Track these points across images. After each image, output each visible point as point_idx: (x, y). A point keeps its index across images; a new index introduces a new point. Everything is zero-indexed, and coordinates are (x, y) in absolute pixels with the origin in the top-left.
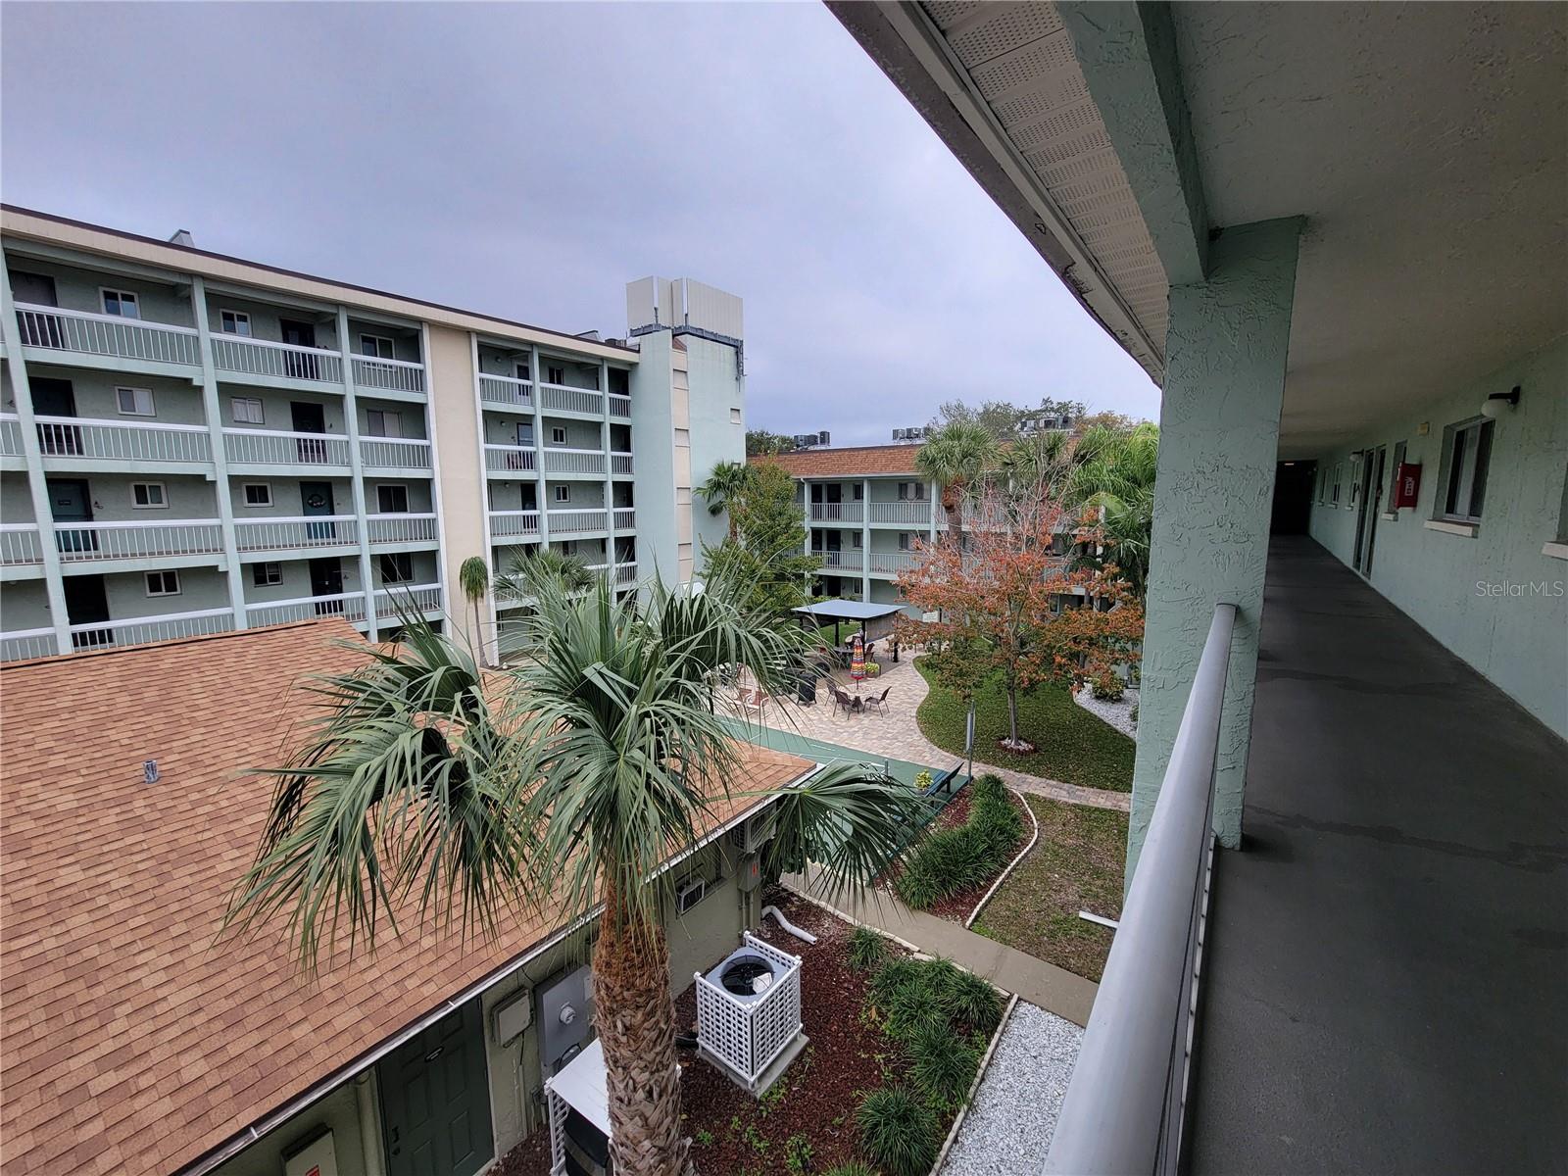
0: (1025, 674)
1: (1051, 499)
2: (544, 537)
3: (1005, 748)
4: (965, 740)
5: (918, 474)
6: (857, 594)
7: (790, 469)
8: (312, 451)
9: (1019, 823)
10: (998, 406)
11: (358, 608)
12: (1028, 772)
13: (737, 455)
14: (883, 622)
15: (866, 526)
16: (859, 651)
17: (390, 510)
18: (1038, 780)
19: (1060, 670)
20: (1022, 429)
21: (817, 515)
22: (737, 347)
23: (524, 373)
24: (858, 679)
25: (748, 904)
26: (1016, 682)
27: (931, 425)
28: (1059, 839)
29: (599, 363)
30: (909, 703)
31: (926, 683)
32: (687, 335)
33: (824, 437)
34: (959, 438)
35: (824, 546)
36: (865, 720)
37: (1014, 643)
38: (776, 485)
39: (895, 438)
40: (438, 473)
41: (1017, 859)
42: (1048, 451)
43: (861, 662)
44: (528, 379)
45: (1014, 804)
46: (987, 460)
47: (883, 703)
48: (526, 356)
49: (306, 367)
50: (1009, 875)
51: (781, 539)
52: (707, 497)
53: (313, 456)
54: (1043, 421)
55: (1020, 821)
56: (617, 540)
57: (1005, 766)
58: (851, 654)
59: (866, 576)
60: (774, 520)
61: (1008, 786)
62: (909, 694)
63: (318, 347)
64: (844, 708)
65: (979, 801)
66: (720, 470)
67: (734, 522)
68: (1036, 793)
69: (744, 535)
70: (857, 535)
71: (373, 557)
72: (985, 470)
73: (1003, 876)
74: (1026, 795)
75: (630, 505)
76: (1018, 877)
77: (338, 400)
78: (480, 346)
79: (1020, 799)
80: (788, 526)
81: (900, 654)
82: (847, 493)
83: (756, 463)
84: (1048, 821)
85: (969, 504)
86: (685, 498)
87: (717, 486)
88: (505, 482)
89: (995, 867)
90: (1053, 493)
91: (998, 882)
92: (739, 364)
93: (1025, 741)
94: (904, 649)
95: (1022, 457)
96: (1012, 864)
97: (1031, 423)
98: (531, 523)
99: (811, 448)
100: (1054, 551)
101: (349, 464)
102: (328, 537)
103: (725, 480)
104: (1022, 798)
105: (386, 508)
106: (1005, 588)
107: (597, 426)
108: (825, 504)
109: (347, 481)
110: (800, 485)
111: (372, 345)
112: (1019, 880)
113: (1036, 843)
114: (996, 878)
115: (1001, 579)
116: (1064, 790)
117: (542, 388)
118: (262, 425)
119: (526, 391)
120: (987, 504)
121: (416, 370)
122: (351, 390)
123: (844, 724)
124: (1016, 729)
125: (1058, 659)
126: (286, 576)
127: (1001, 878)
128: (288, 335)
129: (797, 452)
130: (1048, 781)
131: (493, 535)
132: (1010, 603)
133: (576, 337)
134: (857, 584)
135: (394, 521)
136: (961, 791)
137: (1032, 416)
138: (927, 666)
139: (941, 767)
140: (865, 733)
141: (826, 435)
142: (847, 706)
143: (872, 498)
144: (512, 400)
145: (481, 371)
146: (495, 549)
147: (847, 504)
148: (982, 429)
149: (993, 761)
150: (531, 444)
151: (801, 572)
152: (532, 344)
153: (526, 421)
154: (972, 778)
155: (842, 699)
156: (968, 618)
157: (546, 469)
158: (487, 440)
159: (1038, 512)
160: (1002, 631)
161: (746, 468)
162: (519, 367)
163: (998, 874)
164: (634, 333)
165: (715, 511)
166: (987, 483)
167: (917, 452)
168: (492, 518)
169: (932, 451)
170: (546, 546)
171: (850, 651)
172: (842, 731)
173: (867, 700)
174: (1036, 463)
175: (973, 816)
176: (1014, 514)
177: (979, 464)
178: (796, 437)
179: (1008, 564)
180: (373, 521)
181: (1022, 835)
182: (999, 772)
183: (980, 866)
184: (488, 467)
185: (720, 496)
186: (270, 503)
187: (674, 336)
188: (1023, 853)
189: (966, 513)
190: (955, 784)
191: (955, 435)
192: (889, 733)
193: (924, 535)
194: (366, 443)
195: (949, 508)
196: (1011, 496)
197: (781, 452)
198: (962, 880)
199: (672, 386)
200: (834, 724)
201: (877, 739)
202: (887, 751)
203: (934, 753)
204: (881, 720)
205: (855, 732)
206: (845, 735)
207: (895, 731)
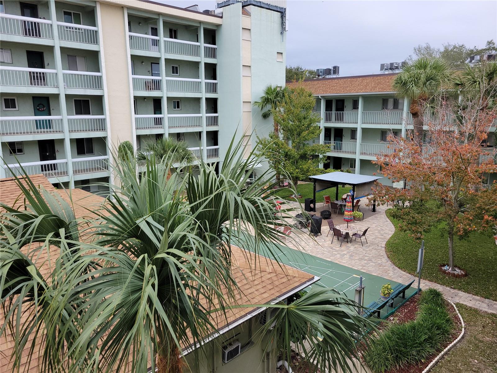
0: (461, 226)
1: (489, 108)
2: (166, 130)
3: (444, 272)
4: (417, 265)
5: (395, 92)
6: (351, 169)
7: (312, 91)
8: (38, 79)
9: (451, 323)
10: (455, 47)
11: (64, 169)
12: (460, 289)
13: (280, 82)
14: (366, 187)
15: (359, 126)
16: (349, 204)
17: (81, 114)
18: (466, 295)
19: (487, 224)
20: (471, 62)
21: (328, 119)
22: (282, 13)
23: (155, 32)
24: (348, 221)
25: (268, 359)
26: (455, 230)
27: (407, 61)
28: (480, 336)
29: (198, 25)
30: (381, 238)
31: (393, 226)
32: (251, 6)
33: (336, 70)
34: (425, 67)
35: (332, 139)
36: (351, 247)
37: (456, 205)
38: (303, 100)
39: (382, 69)
40: (106, 92)
41: (449, 347)
42: (489, 75)
43: (350, 211)
44: (157, 36)
45: (449, 310)
46: (444, 81)
47: (363, 238)
48: (156, 21)
49: (34, 30)
50: (442, 357)
51: (304, 134)
52: (261, 107)
53: (38, 82)
54: (487, 55)
55: (452, 321)
56: (208, 133)
57: (443, 284)
58: (345, 206)
59: (358, 157)
60: (300, 122)
61: (445, 298)
62: (382, 232)
63: (40, 18)
64: (338, 239)
65: (424, 306)
66: (269, 91)
67: (277, 123)
68: (465, 303)
69: (282, 131)
70: (353, 132)
71: (71, 140)
72: (442, 89)
73: (438, 357)
74: (458, 305)
75: (216, 112)
76: (449, 359)
77: (51, 49)
78: (129, 16)
79: (453, 306)
80: (309, 126)
81: (377, 208)
82: (348, 105)
83: (291, 86)
84: (472, 323)
85: (428, 112)
86: (248, 108)
87: (266, 101)
88: (144, 98)
89: (432, 351)
90: (490, 103)
91: (434, 361)
92: (283, 24)
93: (459, 268)
94: (379, 205)
95: (469, 80)
96: (445, 350)
97: (478, 57)
98: (159, 122)
99: (327, 77)
100: (488, 144)
101: (58, 87)
102: (47, 128)
103: (271, 97)
104: (454, 306)
105: (78, 112)
106: (450, 168)
107: (196, 65)
108: (334, 112)
109: (57, 96)
110: (318, 100)
111: (70, 16)
112: (449, 361)
113: (463, 337)
114: (433, 358)
115: (448, 162)
116: (485, 303)
117: (165, 41)
118: (12, 64)
119: (156, 43)
120: (441, 112)
121: (93, 31)
122: (57, 43)
123: (337, 249)
124: (453, 260)
125: (486, 217)
126: (26, 150)
127: (436, 359)
128: (24, 11)
129: (318, 80)
130: (474, 296)
131: (137, 128)
132: (454, 178)
133: (186, 9)
134: (352, 163)
135: (82, 119)
136: (412, 299)
137: (480, 52)
138: (394, 216)
139: (400, 281)
140: (351, 256)
141: (337, 68)
142: (340, 238)
143: (365, 108)
144: (148, 49)
145: (130, 31)
146: (139, 137)
147: (348, 113)
148: (442, 62)
149: (436, 280)
150: (158, 75)
151: (317, 154)
152: (159, 14)
153: (155, 61)
154: (420, 290)
155: (337, 233)
156: (423, 186)
157: (167, 90)
158: (134, 73)
159: (478, 117)
160: (447, 196)
161: (285, 89)
162: (152, 28)
163: (434, 356)
164: (220, 6)
165: (265, 116)
166: (443, 99)
167: (395, 78)
168: (136, 119)
169: (405, 77)
170: (166, 136)
171: (344, 203)
172: (336, 253)
173: (353, 235)
174: (479, 84)
175: (419, 316)
176: (460, 119)
177: (437, 85)
178: (318, 70)
179: (454, 152)
180: (71, 120)
181: (453, 331)
182: (439, 288)
183: (422, 349)
184: (134, 88)
185: (269, 107)
186: (17, 109)
187: (243, 7)
188: (453, 344)
189: (426, 118)
190: (408, 293)
191: (422, 65)
192: (366, 256)
193: (396, 132)
194: (66, 74)
195: (415, 115)
196: (459, 107)
197: (308, 80)
198: (409, 357)
199: (241, 39)
200: (332, 248)
201: (358, 259)
202: (364, 268)
203: (395, 271)
204: (362, 248)
205: (345, 254)
206: (338, 255)
207: (370, 256)
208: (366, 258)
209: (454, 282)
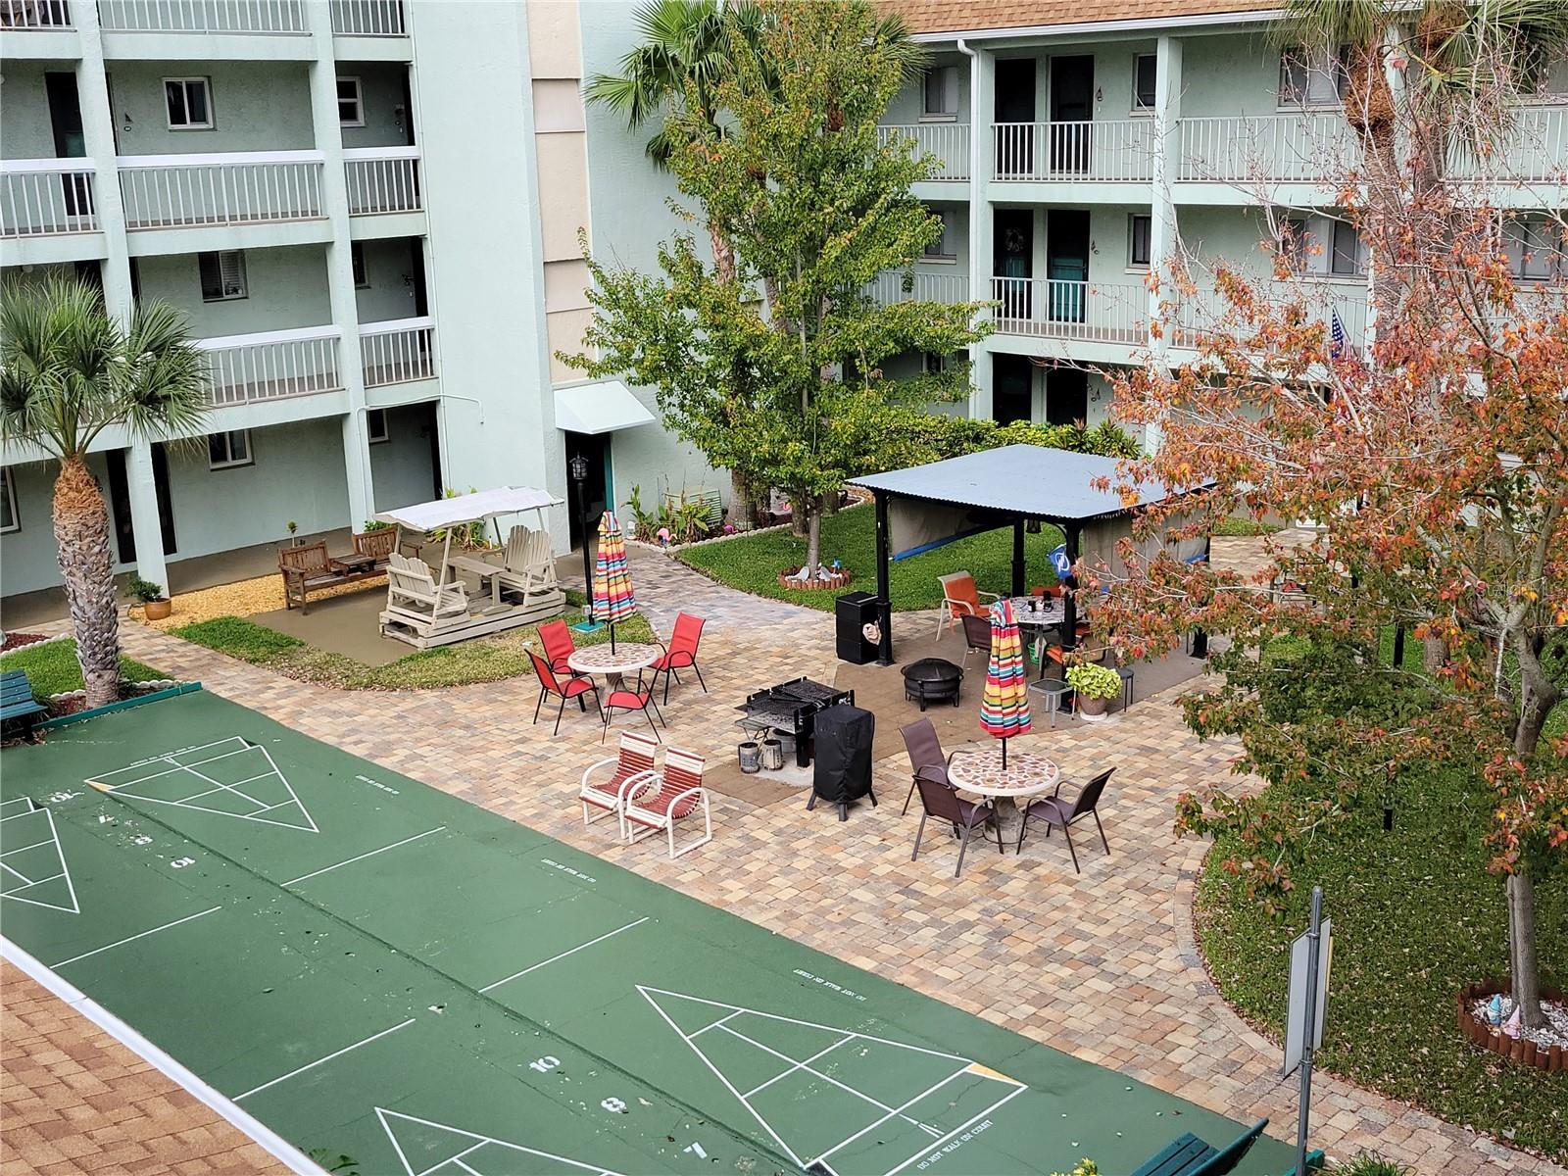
2: (110, 242)
15: (1163, 194)
35: (1039, 264)
57: (1461, 1115)
59: (1159, 359)
70: (1138, 221)
75: (407, 136)
82: (1112, 92)
86: (561, 111)
110: (955, 63)
123: (935, 892)
140: (998, 933)
149: (1426, 1089)
157: (105, 22)
165: (662, 153)
172: (922, 919)
185: (672, 104)
192: (1080, 936)
200: (906, 891)
201: (1028, 959)
202: (1045, 1013)
203: (1212, 1034)
204: (1070, 883)
205: (967, 925)
206: (929, 933)
207: (1104, 931)
208: (1075, 948)
209: (1525, 1099)
